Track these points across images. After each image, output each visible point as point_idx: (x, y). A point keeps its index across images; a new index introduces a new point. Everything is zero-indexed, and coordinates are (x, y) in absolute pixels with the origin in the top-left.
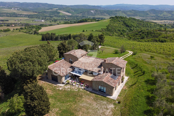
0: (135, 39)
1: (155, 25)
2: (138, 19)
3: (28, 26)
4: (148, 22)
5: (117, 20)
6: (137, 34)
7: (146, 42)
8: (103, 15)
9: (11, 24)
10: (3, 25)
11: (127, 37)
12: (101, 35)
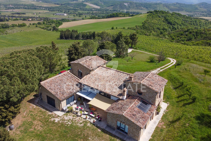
0: (180, 40)
1: (206, 23)
2: (184, 14)
3: (47, 20)
4: (197, 18)
5: (156, 15)
6: (182, 35)
7: (194, 45)
8: (139, 9)
9: (28, 18)
10: (19, 18)
11: (169, 38)
12: (134, 35)
